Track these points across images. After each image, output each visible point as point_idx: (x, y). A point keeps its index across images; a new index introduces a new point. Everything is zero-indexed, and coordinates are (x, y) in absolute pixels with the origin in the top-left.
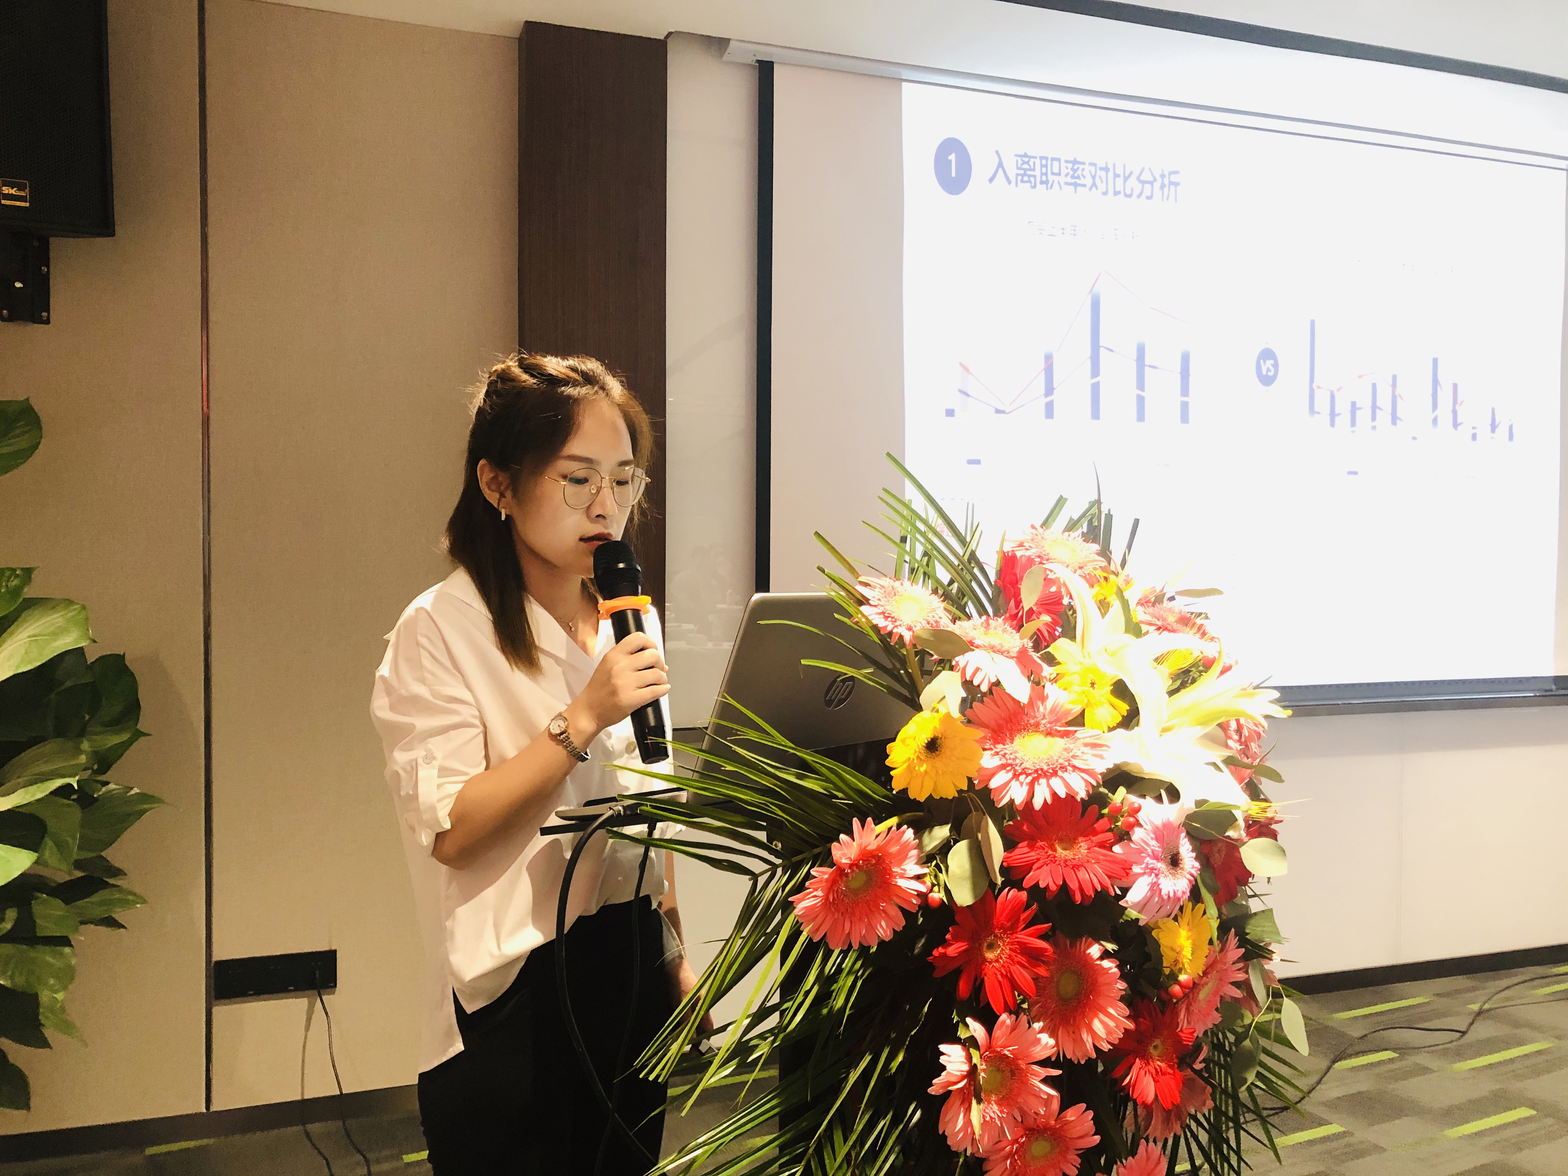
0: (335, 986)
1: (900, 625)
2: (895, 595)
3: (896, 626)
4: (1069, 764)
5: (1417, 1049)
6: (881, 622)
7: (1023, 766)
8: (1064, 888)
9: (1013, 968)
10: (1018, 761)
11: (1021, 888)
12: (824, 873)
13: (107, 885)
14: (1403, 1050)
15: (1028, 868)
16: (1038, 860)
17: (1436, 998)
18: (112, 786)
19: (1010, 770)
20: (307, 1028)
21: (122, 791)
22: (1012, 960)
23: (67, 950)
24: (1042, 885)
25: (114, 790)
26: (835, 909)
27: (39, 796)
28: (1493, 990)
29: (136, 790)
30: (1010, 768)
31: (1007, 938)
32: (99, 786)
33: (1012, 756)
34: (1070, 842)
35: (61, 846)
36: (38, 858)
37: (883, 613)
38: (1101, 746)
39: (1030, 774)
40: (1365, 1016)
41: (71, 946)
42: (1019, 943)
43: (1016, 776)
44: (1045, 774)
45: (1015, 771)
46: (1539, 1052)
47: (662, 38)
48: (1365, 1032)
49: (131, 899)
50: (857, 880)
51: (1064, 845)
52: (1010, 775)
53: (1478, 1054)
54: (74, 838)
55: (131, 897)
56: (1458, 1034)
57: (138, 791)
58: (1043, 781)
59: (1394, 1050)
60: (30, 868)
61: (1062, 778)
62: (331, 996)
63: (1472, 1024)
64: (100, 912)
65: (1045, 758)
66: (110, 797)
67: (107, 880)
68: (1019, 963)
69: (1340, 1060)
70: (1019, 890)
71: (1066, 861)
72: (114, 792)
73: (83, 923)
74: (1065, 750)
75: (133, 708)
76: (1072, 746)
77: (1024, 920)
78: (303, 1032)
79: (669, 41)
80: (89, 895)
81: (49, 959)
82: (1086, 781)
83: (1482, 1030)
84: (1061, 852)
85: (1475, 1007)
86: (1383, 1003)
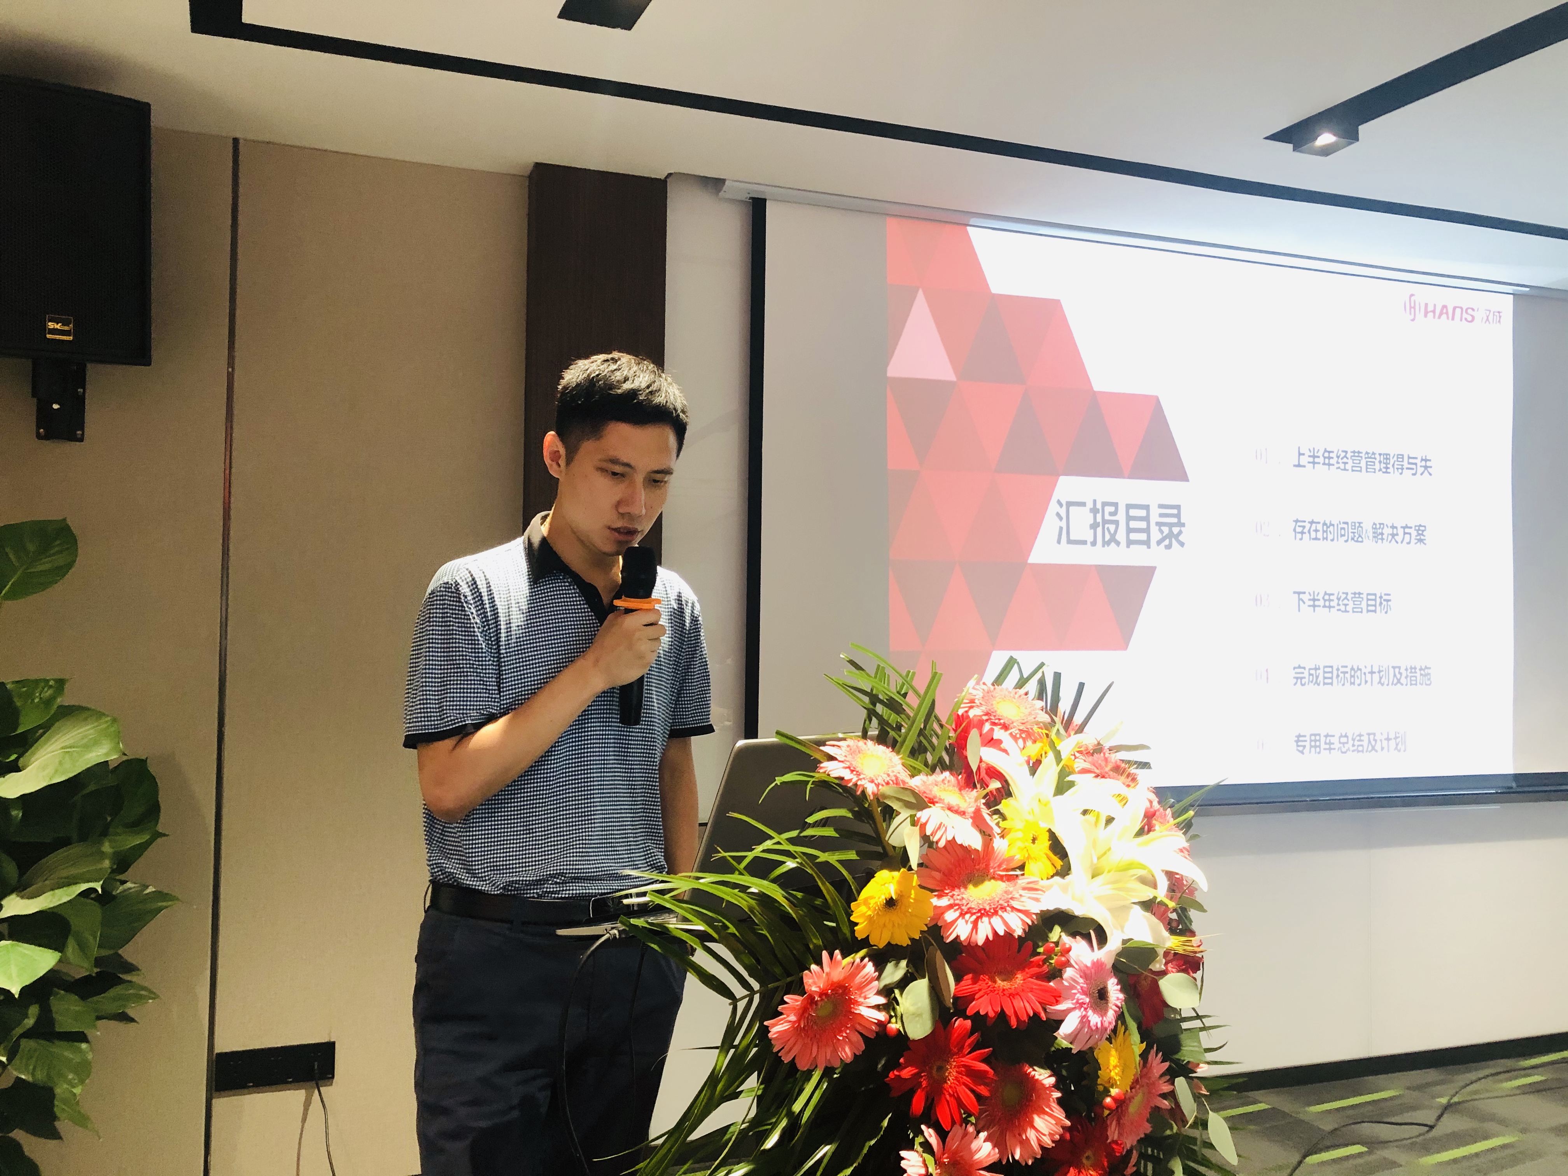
0: (333, 1077)
1: (864, 778)
2: (859, 752)
3: (861, 779)
4: (1008, 905)
5: (1384, 1143)
6: (847, 775)
7: (968, 906)
8: (1002, 1016)
9: (958, 1089)
10: (964, 902)
11: (966, 1017)
12: (797, 1001)
13: (121, 981)
14: (1373, 1144)
15: (971, 998)
16: (980, 990)
17: (1407, 1091)
18: (129, 885)
19: (957, 909)
20: (304, 1120)
21: (139, 889)
22: (958, 1081)
23: (84, 1046)
24: (982, 1013)
25: (130, 889)
26: (805, 1035)
27: (65, 899)
28: (1462, 1084)
29: (151, 889)
30: (957, 907)
31: (954, 1061)
32: (118, 883)
33: (959, 897)
34: (1009, 976)
35: (82, 946)
36: (61, 957)
37: (849, 768)
38: (1036, 890)
39: (974, 914)
40: (1338, 1110)
41: (87, 1041)
42: (964, 1066)
43: (962, 915)
44: (987, 913)
45: (962, 910)
46: (1504, 1147)
47: (663, 177)
48: (1336, 1126)
49: (145, 994)
50: (824, 1009)
51: (1004, 977)
52: (957, 914)
53: (1444, 1148)
54: (95, 938)
55: (143, 993)
56: (1426, 1129)
57: (154, 890)
58: (985, 919)
59: (1363, 1144)
60: (54, 966)
61: (1001, 917)
62: (329, 1088)
63: (1440, 1117)
64: (113, 1008)
65: (988, 898)
66: (126, 895)
67: (121, 976)
68: (964, 1084)
69: (1311, 1154)
70: (965, 1019)
71: (1004, 990)
72: (131, 891)
73: (99, 1018)
74: (1006, 892)
75: (153, 811)
76: (1011, 889)
77: (969, 1045)
78: (300, 1124)
79: (668, 180)
80: (104, 991)
81: (68, 1054)
82: (1022, 920)
83: (1450, 1124)
84: (1000, 983)
85: (1444, 1101)
86: (1354, 1096)
